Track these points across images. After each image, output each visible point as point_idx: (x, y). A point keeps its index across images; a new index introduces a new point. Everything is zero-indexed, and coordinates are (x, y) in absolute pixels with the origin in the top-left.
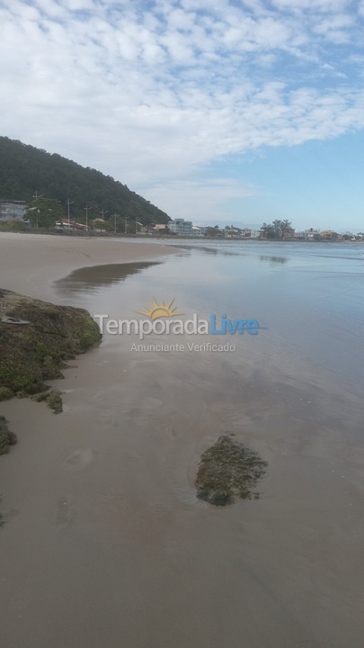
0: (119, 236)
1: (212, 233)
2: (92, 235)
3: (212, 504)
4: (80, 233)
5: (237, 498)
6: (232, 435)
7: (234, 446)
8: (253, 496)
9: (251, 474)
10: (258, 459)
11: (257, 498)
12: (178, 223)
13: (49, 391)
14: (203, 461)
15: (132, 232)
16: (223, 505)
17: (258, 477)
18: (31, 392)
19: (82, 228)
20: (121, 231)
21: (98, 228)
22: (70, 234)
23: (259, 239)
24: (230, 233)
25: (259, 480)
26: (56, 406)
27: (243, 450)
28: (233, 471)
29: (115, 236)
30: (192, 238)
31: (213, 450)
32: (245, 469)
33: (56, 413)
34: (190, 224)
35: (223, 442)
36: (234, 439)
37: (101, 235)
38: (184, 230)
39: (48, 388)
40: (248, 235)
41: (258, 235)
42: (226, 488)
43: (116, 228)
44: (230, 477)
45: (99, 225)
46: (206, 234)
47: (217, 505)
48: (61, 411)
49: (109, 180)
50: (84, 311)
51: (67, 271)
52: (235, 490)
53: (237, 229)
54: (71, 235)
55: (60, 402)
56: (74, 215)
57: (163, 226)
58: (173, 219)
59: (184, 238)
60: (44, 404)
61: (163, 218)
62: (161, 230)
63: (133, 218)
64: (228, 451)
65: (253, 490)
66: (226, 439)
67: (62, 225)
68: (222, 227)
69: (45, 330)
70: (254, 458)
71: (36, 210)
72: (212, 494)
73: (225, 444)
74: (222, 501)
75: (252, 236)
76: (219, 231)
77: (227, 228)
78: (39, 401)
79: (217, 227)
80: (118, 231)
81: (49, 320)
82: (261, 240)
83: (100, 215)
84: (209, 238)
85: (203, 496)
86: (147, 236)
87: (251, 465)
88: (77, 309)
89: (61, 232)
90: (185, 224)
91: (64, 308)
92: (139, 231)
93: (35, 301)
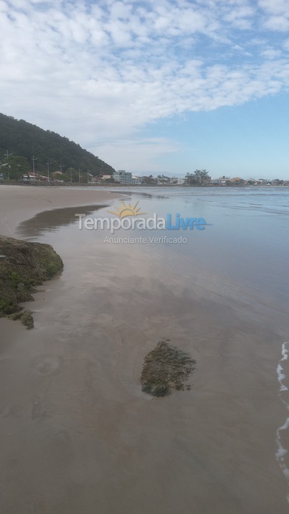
0: (74, 185)
1: (148, 181)
2: (52, 185)
3: (155, 395)
4: (43, 183)
5: (173, 390)
6: (168, 340)
7: (170, 349)
8: (186, 388)
9: (184, 371)
10: (189, 358)
11: (189, 389)
12: (120, 174)
13: (22, 312)
14: (146, 362)
15: (85, 182)
16: (163, 396)
17: (189, 372)
18: (9, 312)
19: (45, 179)
20: (76, 181)
21: (58, 179)
22: (36, 184)
23: (184, 185)
24: (161, 181)
25: (190, 375)
26: (29, 323)
27: (177, 352)
28: (170, 369)
29: (71, 185)
30: (130, 185)
31: (154, 353)
32: (179, 367)
33: (28, 329)
34: (130, 174)
35: (161, 346)
36: (170, 344)
37: (61, 185)
38: (125, 180)
39: (21, 309)
40: (175, 182)
41: (183, 182)
42: (165, 383)
43: (71, 179)
44: (167, 374)
45: (58, 177)
46: (142, 182)
47: (158, 396)
48: (33, 327)
49: (65, 140)
50: (48, 246)
51: (31, 214)
52: (172, 384)
53: (167, 178)
54: (36, 185)
55: (31, 319)
56: (38, 169)
57: (109, 177)
58: (117, 171)
59: (126, 185)
60: (18, 322)
61: (109, 170)
62: (107, 180)
63: (85, 171)
64: (165, 353)
65: (185, 383)
66: (163, 344)
67: (29, 178)
68: (155, 177)
69: (18, 262)
70: (185, 358)
71: (7, 166)
72: (154, 388)
73: (163, 348)
74: (162, 393)
75: (179, 183)
76: (153, 180)
77: (159, 177)
78: (15, 319)
79: (151, 176)
80: (73, 181)
81: (20, 254)
82: (186, 186)
83: (59, 169)
84: (145, 186)
85: (147, 390)
86: (97, 185)
87: (183, 363)
88: (43, 245)
89: (28, 183)
90: (126, 174)
91: (32, 244)
92: (90, 181)
93: (9, 238)
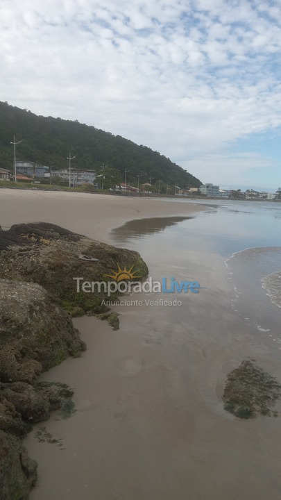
0: (162, 197)
1: (236, 195)
2: (141, 195)
3: (237, 416)
4: (132, 194)
5: (258, 414)
6: (253, 360)
7: (255, 370)
8: (272, 414)
9: (270, 395)
10: (276, 383)
11: (275, 416)
12: (208, 187)
13: (110, 313)
14: (229, 379)
15: (172, 194)
16: (247, 418)
17: (276, 398)
18: (97, 312)
19: (135, 190)
20: (163, 193)
21: (146, 190)
22: (126, 194)
23: (274, 200)
24: (250, 195)
25: (277, 401)
26: (115, 324)
27: (263, 374)
28: (255, 391)
29: (158, 196)
30: (219, 199)
31: (237, 371)
32: (265, 390)
33: (114, 330)
34: (217, 188)
35: (246, 366)
36: (257, 365)
37: (148, 195)
38: (213, 192)
39: (109, 310)
40: (266, 196)
41: (273, 197)
42: (249, 405)
43: (159, 191)
44: (252, 396)
45: (148, 188)
46: (230, 196)
47: (241, 418)
48: (118, 328)
49: (157, 154)
50: (136, 253)
51: (122, 222)
52: (257, 407)
53: (255, 192)
54: (126, 196)
55: (117, 321)
56: (129, 180)
57: (196, 190)
58: (204, 184)
59: (212, 198)
60: (106, 322)
61: (197, 183)
62: (194, 192)
63: (173, 183)
64: (250, 374)
65: (271, 409)
66: (248, 364)
67: (120, 188)
68: (243, 191)
69: (108, 266)
70: (272, 382)
71: (102, 177)
72: (237, 408)
73: (247, 367)
74: (246, 414)
75: (268, 198)
76: (241, 194)
77: (248, 191)
78: (103, 319)
79: (239, 190)
80: (161, 193)
81: (111, 259)
82: (276, 201)
83: (148, 181)
84: (232, 199)
85: (229, 409)
86: (183, 197)
87: (270, 387)
88: (131, 252)
89: (119, 193)
90: (213, 187)
91: (122, 250)
92: (177, 193)
93: (101, 244)
